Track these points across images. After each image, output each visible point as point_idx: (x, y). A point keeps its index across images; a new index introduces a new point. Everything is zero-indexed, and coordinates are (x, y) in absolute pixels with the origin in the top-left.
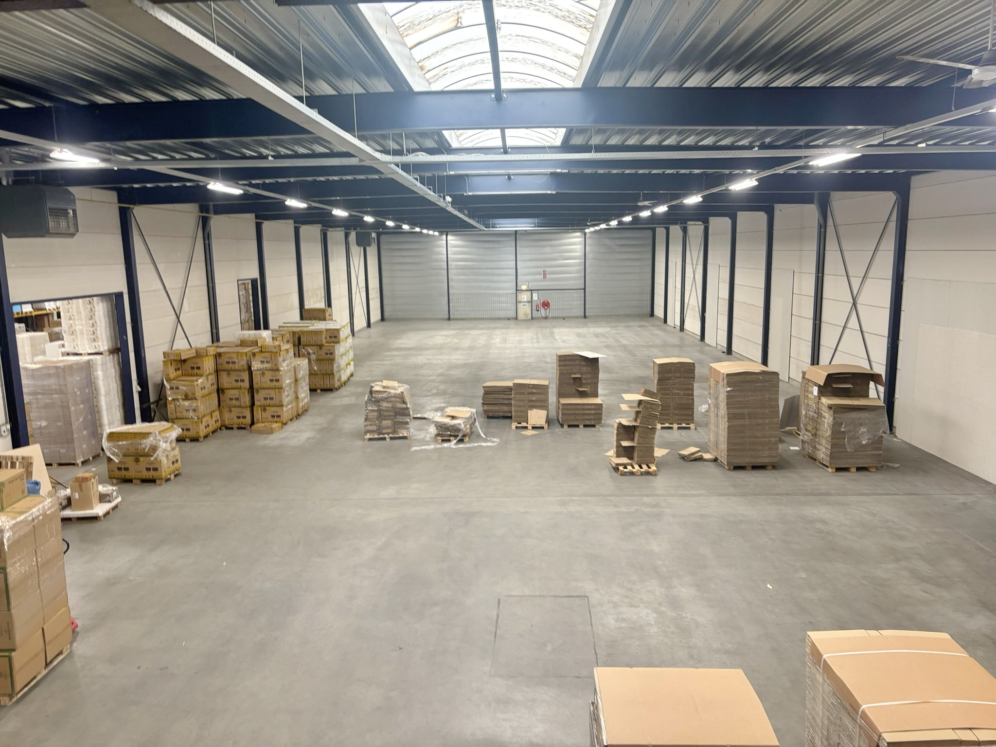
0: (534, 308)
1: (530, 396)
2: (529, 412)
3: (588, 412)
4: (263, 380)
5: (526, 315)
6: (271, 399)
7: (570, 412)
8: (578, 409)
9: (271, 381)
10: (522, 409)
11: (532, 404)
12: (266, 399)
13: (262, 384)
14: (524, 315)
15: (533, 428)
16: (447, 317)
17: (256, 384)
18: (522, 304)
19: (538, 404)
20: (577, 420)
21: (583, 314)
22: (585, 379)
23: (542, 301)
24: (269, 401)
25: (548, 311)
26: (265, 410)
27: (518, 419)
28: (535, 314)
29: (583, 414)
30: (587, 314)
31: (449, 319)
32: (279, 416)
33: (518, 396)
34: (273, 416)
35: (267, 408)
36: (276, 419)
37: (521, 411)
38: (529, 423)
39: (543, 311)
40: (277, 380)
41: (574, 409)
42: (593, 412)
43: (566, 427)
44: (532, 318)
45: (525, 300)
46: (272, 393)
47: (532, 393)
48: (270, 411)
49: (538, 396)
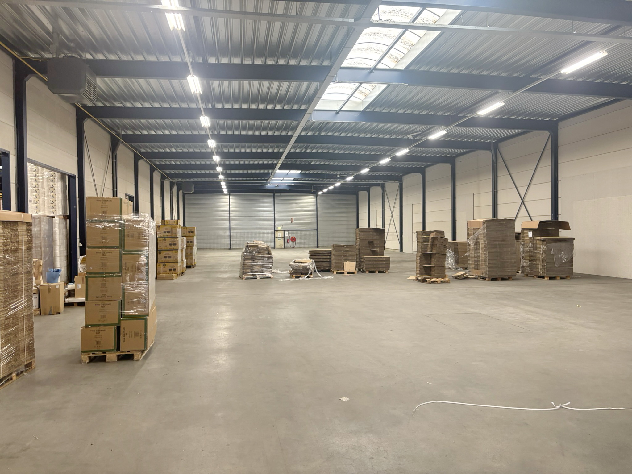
0: (286, 241)
1: (345, 253)
2: (345, 263)
3: (381, 263)
4: (165, 244)
5: (281, 246)
6: (170, 257)
7: (371, 263)
8: (375, 261)
9: (171, 245)
10: (340, 261)
11: (346, 258)
12: (166, 257)
13: (164, 247)
14: (279, 245)
15: (348, 273)
16: (229, 247)
17: (159, 247)
18: (278, 239)
19: (350, 258)
20: (374, 268)
21: (316, 246)
22: (376, 243)
23: (291, 237)
24: (168, 259)
25: (294, 243)
26: (165, 265)
27: (337, 268)
28: (287, 245)
29: (378, 264)
30: (319, 245)
31: (230, 249)
32: (174, 270)
33: (337, 253)
34: (170, 270)
35: (166, 264)
36: (172, 271)
37: (339, 263)
38: (345, 270)
39: (291, 243)
40: (175, 245)
41: (373, 261)
42: (384, 262)
43: (367, 272)
44: (285, 248)
45: (280, 236)
46: (170, 253)
47: (346, 251)
48: (169, 266)
49: (350, 253)
